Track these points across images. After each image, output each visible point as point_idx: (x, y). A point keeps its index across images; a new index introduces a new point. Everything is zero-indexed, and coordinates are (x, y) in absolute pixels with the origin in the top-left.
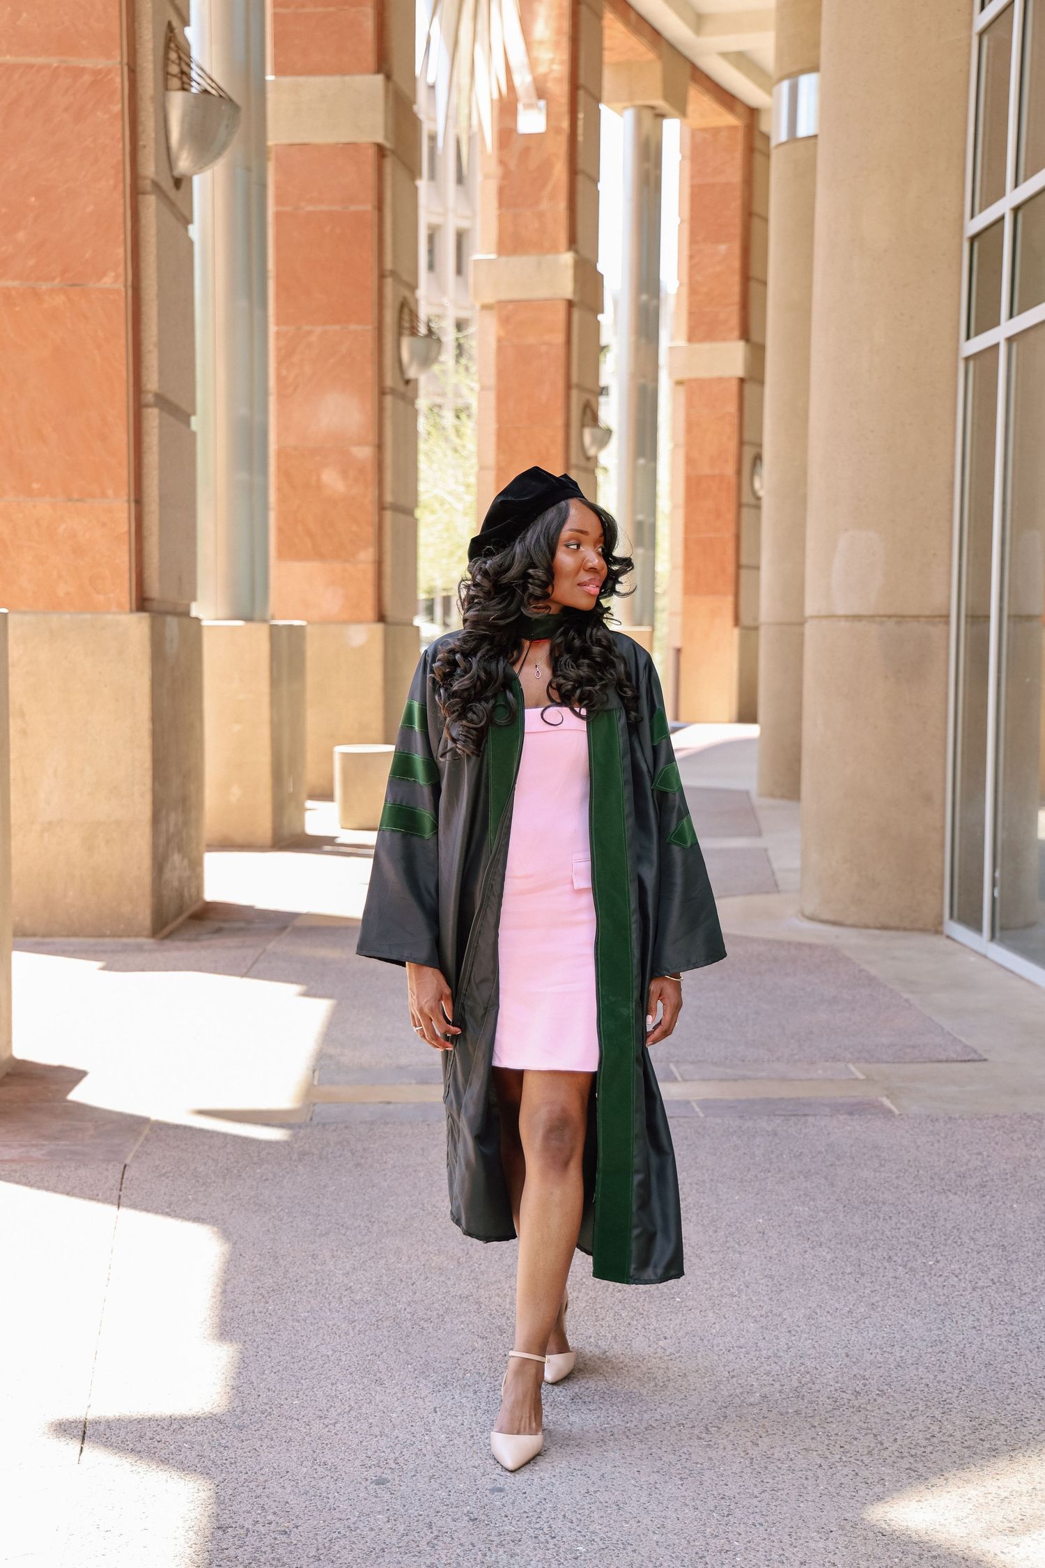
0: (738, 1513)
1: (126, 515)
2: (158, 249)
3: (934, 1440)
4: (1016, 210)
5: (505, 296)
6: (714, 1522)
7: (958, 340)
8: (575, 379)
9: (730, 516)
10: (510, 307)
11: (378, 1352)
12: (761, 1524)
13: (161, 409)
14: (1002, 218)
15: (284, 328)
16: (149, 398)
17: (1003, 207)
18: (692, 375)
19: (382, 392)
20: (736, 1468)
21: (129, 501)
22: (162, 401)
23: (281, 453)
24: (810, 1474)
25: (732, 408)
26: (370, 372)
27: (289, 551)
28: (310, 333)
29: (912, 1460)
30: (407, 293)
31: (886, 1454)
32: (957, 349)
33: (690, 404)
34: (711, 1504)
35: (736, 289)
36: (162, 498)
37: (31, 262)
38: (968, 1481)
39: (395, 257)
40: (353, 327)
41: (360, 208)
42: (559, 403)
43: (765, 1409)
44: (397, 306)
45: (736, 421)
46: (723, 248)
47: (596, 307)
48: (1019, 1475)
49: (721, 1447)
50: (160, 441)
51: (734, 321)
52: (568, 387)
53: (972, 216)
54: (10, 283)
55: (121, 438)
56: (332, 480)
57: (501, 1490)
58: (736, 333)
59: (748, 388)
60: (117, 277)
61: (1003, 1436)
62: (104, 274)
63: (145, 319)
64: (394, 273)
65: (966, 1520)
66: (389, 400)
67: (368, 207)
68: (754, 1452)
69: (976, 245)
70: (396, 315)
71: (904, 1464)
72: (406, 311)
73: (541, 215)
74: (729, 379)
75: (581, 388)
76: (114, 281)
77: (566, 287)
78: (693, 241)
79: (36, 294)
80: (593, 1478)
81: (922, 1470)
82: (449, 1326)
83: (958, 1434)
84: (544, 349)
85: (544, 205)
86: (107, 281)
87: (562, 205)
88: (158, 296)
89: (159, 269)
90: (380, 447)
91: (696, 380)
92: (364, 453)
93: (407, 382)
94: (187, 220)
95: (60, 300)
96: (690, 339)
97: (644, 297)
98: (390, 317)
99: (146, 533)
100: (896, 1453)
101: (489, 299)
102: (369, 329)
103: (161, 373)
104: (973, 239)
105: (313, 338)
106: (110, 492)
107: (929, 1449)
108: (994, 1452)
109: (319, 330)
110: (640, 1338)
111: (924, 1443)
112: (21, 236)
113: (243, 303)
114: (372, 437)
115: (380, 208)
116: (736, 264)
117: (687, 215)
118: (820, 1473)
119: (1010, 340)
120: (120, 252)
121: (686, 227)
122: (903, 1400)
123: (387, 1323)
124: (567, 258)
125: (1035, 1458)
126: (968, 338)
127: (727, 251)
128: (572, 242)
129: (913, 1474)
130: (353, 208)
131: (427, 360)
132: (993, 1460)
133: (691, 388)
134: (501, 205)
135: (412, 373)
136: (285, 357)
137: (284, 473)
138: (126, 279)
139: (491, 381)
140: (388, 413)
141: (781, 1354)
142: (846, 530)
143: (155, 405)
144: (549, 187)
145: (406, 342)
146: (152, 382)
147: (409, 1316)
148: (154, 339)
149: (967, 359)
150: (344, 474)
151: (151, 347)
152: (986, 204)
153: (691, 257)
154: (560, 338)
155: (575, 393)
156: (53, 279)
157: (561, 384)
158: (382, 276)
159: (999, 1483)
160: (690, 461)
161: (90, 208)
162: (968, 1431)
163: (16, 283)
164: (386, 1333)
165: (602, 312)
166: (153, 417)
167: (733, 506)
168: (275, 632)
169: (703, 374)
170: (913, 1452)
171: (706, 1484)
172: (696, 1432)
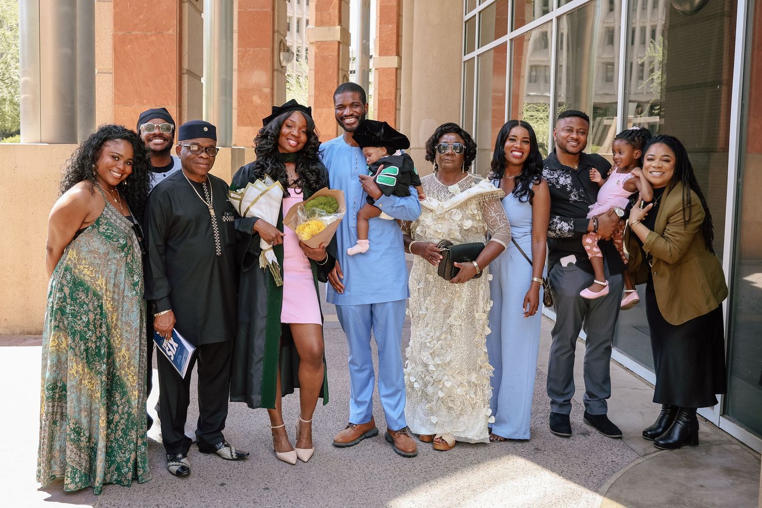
0: (357, 499)
1: (175, 111)
2: (188, 20)
3: (434, 464)
4: (480, 13)
5: (317, 40)
6: (347, 503)
7: (461, 56)
8: (341, 67)
9: (393, 113)
10: (319, 43)
11: (231, 427)
12: (365, 504)
13: (189, 75)
14: (475, 15)
15: (241, 49)
16: (185, 71)
17: (475, 12)
18: (381, 67)
19: (273, 70)
20: (359, 478)
21: (176, 106)
22: (189, 72)
23: (239, 91)
24: (386, 480)
25: (394, 78)
26: (269, 64)
27: (241, 123)
28: (250, 50)
29: (425, 474)
30: (282, 38)
31: (416, 471)
32: (461, 58)
33: (380, 76)
34: (347, 494)
35: (395, 39)
36: (189, 105)
37: (145, 25)
38: (445, 483)
39: (278, 26)
40: (264, 49)
41: (266, 10)
42: (336, 75)
43: (373, 452)
44: (279, 43)
45: (395, 82)
46: (390, 26)
47: (348, 44)
48: (464, 479)
49: (354, 469)
50: (188, 86)
51: (394, 50)
52: (339, 69)
53: (466, 15)
54: (137, 33)
55: (174, 85)
56: (256, 99)
57: (268, 489)
58: (395, 53)
59: (398, 70)
60: (173, 30)
61: (460, 462)
62: (169, 29)
63: (183, 45)
64: (278, 31)
65: (443, 500)
66: (276, 72)
67: (269, 10)
68: (366, 471)
69: (467, 24)
70: (278, 45)
71: (422, 476)
72: (282, 44)
73: (330, 14)
74: (393, 68)
75: (342, 70)
76: (173, 32)
77: (338, 37)
78: (381, 23)
79: (146, 36)
80: (304, 483)
81: (428, 478)
82: (260, 416)
83: (443, 462)
84: (330, 57)
85: (331, 10)
86: (170, 32)
87: (337, 11)
88: (188, 37)
89: (188, 28)
90: (272, 89)
91: (382, 68)
92: (267, 90)
93: (282, 67)
94: (201, 12)
95: (154, 38)
96: (379, 56)
97: (364, 41)
98: (276, 45)
99: (183, 117)
100: (420, 471)
101: (313, 41)
102: (269, 50)
103: (189, 63)
104: (466, 22)
105: (251, 52)
106: (170, 103)
107: (432, 468)
108: (456, 469)
109: (252, 49)
110: (331, 421)
111: (430, 466)
112: (141, 17)
113: (224, 41)
114: (270, 85)
115: (273, 10)
116: (395, 31)
117: (379, 15)
118: (390, 479)
119: (478, 56)
120: (175, 22)
121: (379, 19)
122: (425, 447)
123: (237, 414)
124: (338, 28)
125: (471, 472)
126: (465, 55)
127: (392, 27)
128: (340, 23)
129: (425, 480)
130: (264, 10)
131: (289, 60)
132: (455, 473)
133: (381, 71)
134: (316, 11)
135: (284, 64)
136: (240, 59)
137: (240, 97)
138: (177, 31)
139: (313, 67)
140: (275, 77)
141: (382, 428)
142: (424, 119)
143: (187, 74)
144: (332, 5)
145: (282, 54)
146: (186, 66)
147: (246, 411)
148: (187, 51)
149: (464, 62)
150: (260, 97)
151: (186, 54)
152: (470, 11)
153: (380, 29)
154: (336, 54)
155: (340, 71)
156: (152, 31)
157: (336, 69)
158: (274, 32)
159: (456, 483)
160: (379, 95)
161: (165, 7)
162: (447, 460)
163: (139, 33)
164: (236, 419)
165: (350, 46)
166: (186, 78)
167: (394, 110)
168: (233, 150)
169: (384, 66)
170: (426, 470)
171: (346, 486)
172: (346, 462)
